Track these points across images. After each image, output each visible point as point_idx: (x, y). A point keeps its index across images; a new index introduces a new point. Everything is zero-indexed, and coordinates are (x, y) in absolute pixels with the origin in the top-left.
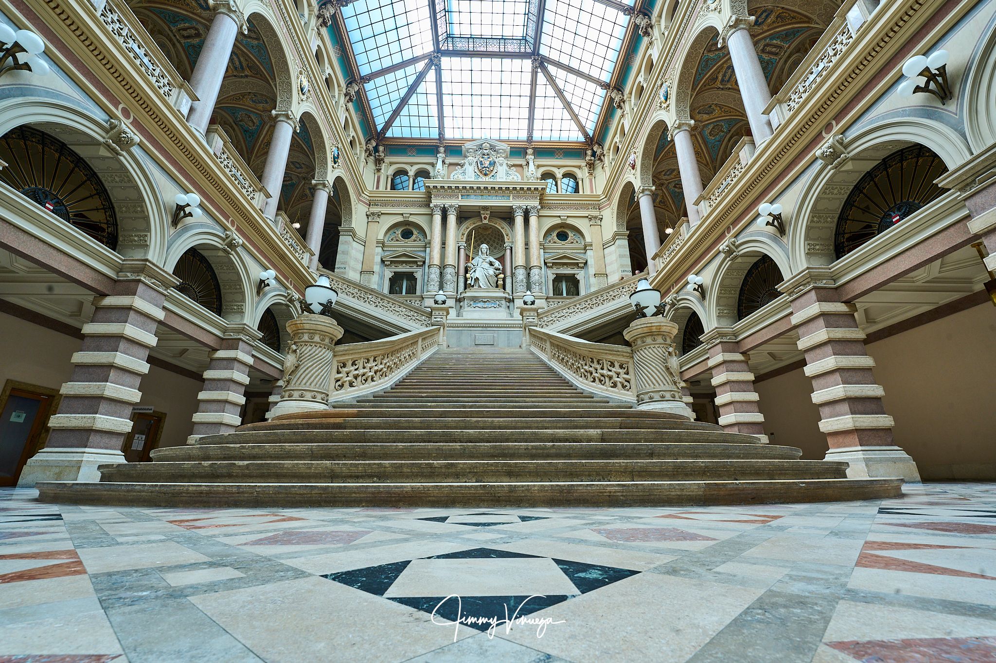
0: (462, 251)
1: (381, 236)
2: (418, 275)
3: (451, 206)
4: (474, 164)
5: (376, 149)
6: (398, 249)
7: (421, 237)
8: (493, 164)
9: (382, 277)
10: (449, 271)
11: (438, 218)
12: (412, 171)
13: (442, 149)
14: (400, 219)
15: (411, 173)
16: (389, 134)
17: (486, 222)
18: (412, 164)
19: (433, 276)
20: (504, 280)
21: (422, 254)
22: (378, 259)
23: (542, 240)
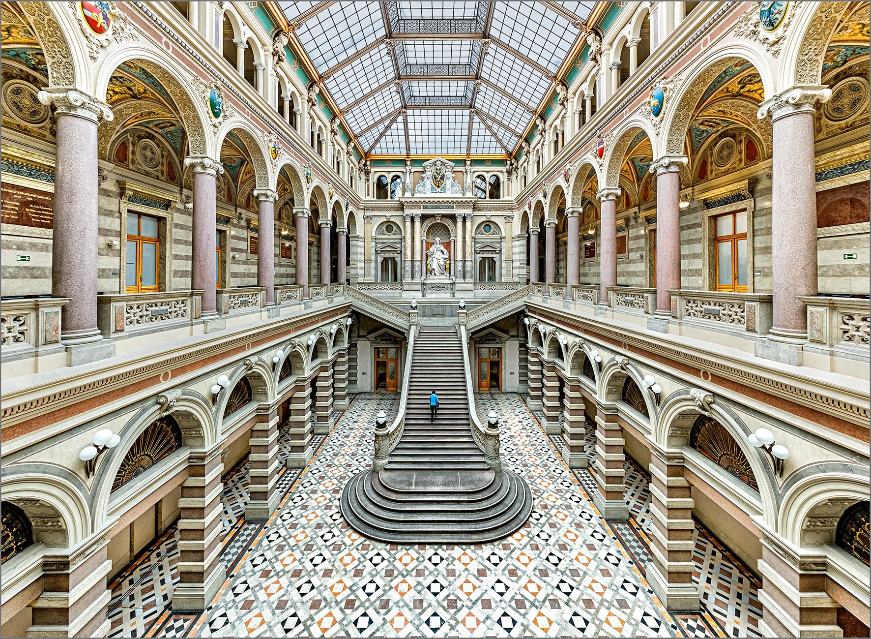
0: (424, 244)
1: (373, 235)
2: (398, 260)
3: (417, 215)
4: (431, 178)
5: (365, 165)
6: (384, 241)
7: (398, 232)
8: (443, 178)
9: (376, 262)
10: (417, 264)
11: (408, 224)
12: (389, 177)
13: (409, 163)
14: (384, 219)
15: (389, 180)
16: (373, 152)
17: (439, 221)
18: (389, 172)
19: (407, 268)
20: (450, 265)
21: (399, 246)
22: (373, 251)
23: (473, 235)
